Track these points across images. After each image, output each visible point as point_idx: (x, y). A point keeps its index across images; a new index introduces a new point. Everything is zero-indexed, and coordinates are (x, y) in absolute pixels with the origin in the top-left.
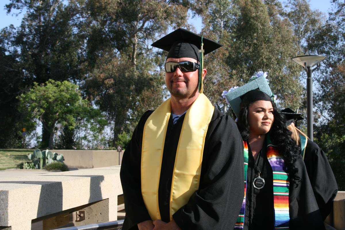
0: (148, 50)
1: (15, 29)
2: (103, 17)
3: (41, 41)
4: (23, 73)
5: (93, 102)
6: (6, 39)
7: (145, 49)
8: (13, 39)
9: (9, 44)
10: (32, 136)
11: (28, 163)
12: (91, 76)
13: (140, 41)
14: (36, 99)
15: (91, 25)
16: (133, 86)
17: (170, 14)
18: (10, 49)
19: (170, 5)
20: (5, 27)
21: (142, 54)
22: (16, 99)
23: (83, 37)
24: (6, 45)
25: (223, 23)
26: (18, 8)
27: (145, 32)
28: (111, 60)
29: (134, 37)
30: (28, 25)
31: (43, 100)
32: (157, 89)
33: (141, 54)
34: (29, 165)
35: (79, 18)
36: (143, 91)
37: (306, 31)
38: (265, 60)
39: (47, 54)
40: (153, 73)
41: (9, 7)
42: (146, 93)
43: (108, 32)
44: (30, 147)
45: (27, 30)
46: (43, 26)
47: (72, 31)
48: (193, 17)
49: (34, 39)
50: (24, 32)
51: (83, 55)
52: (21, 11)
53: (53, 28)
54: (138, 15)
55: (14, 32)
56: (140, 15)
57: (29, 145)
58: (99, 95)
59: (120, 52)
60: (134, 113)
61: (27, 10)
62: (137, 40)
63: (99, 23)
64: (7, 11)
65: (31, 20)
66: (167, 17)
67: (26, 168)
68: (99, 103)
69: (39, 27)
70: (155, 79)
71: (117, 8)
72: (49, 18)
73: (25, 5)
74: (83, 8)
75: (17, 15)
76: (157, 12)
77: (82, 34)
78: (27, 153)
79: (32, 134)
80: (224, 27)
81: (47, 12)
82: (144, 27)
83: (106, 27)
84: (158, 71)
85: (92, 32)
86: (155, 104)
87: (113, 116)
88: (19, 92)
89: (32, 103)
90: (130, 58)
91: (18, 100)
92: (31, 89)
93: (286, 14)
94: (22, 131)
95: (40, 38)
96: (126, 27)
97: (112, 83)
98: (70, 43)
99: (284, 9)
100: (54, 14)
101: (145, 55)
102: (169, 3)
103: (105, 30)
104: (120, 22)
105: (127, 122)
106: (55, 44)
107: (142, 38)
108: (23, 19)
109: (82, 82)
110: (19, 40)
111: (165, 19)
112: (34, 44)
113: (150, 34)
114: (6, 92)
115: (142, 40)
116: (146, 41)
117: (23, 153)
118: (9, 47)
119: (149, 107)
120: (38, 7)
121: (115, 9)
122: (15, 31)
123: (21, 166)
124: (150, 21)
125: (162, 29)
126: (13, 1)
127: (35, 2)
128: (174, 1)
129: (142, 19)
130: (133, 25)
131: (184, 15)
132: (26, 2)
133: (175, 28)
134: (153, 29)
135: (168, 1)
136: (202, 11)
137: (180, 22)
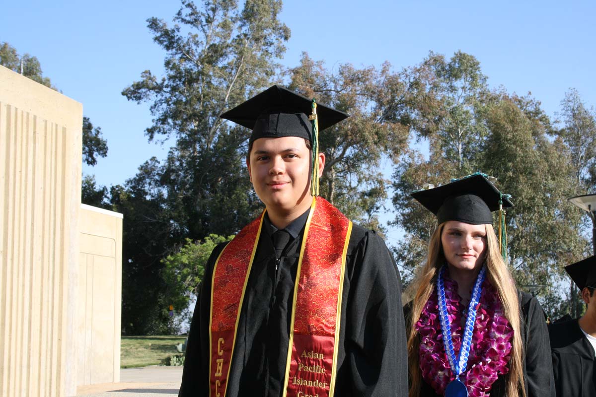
0: (351, 189)
1: (159, 163)
3: (196, 178)
4: (171, 225)
6: (147, 178)
7: (346, 187)
8: (157, 177)
9: (151, 185)
10: (183, 316)
11: (177, 357)
13: (341, 176)
14: (189, 262)
17: (384, 136)
18: (152, 191)
19: (383, 124)
21: (343, 194)
22: (160, 262)
24: (147, 186)
25: (463, 145)
26: (164, 133)
27: (346, 162)
29: (331, 170)
31: (199, 265)
33: (341, 194)
34: (179, 360)
37: (589, 156)
38: (526, 201)
39: (204, 197)
41: (151, 132)
44: (179, 333)
45: (178, 163)
46: (199, 158)
47: (240, 163)
48: (417, 141)
49: (185, 177)
50: (173, 166)
51: (257, 198)
52: (168, 136)
53: (214, 159)
54: (335, 138)
55: (157, 167)
56: (338, 139)
57: (178, 330)
61: (176, 136)
62: (334, 175)
64: (149, 138)
65: (183, 149)
66: (379, 142)
67: (175, 365)
69: (194, 158)
72: (207, 145)
73: (174, 128)
75: (162, 143)
76: (364, 133)
78: (176, 342)
79: (183, 314)
80: (463, 153)
81: (206, 138)
82: (345, 156)
84: (365, 220)
88: (165, 253)
89: (183, 269)
91: (163, 265)
92: (181, 249)
93: (556, 133)
94: (169, 310)
95: (194, 174)
98: (237, 181)
99: (553, 126)
100: (214, 139)
101: (347, 196)
102: (383, 118)
106: (217, 181)
107: (342, 171)
108: (171, 148)
110: (165, 179)
111: (376, 143)
112: (186, 184)
113: (353, 166)
114: (147, 253)
116: (348, 175)
117: (170, 343)
118: (152, 188)
120: (192, 129)
122: (159, 166)
123: (167, 362)
124: (354, 148)
125: (371, 158)
126: (156, 123)
127: (188, 123)
128: (388, 117)
129: (342, 143)
130: (329, 153)
131: (403, 137)
132: (175, 124)
133: (391, 156)
134: (358, 158)
135: (379, 117)
136: (431, 132)
137: (397, 147)
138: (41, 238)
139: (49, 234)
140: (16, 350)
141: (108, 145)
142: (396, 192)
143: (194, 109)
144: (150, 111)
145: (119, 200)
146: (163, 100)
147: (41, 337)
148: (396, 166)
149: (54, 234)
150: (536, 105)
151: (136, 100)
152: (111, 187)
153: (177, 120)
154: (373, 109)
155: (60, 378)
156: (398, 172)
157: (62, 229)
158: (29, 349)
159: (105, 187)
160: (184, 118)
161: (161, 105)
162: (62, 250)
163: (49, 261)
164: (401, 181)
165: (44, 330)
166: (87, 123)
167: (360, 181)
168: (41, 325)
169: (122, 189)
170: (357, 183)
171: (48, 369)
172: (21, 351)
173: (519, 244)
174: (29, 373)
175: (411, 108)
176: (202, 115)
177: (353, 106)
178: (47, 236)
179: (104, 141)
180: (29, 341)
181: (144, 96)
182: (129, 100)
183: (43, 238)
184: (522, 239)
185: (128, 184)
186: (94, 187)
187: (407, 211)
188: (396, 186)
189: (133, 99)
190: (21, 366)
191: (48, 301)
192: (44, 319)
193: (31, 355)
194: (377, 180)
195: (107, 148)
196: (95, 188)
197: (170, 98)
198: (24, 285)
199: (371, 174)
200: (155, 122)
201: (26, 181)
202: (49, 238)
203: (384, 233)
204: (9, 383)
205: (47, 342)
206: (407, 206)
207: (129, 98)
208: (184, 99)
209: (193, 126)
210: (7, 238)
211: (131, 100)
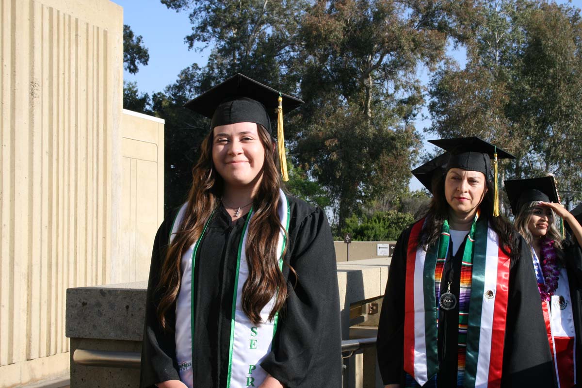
0: (388, 96)
1: (200, 69)
2: (323, 50)
5: (309, 172)
6: (187, 85)
7: (383, 94)
8: (197, 84)
9: (192, 92)
12: (306, 135)
13: (375, 83)
15: (306, 61)
16: (366, 148)
17: (420, 43)
19: (420, 30)
20: (186, 68)
21: (380, 101)
23: (295, 79)
24: (187, 92)
25: (500, 53)
26: (204, 40)
27: (384, 70)
28: (335, 111)
29: (368, 77)
30: (216, 63)
32: (402, 152)
33: (377, 101)
35: (289, 51)
36: (381, 155)
38: (564, 109)
40: (395, 130)
41: (190, 39)
42: (386, 158)
43: (330, 71)
45: (216, 71)
46: (238, 65)
47: (280, 70)
48: (455, 47)
50: (212, 73)
52: (208, 44)
53: (253, 67)
54: (373, 45)
55: (198, 74)
56: (376, 46)
58: (318, 162)
59: (348, 99)
60: (368, 187)
61: (215, 44)
62: (371, 83)
63: (317, 59)
64: (189, 45)
66: (415, 49)
68: (318, 173)
69: (233, 65)
70: (399, 138)
71: (342, 37)
72: (247, 53)
73: (213, 36)
74: (294, 38)
75: (201, 50)
76: (401, 41)
77: (292, 74)
80: (500, 60)
81: (245, 46)
82: (382, 63)
83: (327, 64)
84: (402, 127)
85: (308, 72)
86: (398, 174)
87: (337, 192)
90: (362, 108)
96: (358, 63)
97: (336, 145)
100: (253, 47)
101: (383, 103)
102: (419, 27)
103: (326, 68)
104: (348, 56)
105: (358, 201)
107: (379, 78)
108: (211, 56)
109: (294, 143)
110: (205, 85)
111: (413, 51)
113: (391, 73)
114: (188, 159)
115: (379, 81)
116: (386, 83)
118: (192, 95)
119: (390, 178)
120: (231, 39)
121: (340, 39)
122: (200, 72)
124: (391, 54)
125: (407, 65)
126: (196, 31)
127: (227, 31)
128: (425, 24)
129: (379, 51)
130: (366, 61)
131: (440, 44)
132: (214, 32)
133: (427, 64)
134: (395, 65)
135: (416, 24)
136: (467, 38)
137: (433, 54)
138: (85, 140)
139: (93, 136)
140: (63, 246)
141: (149, 53)
142: (432, 100)
143: (234, 16)
144: (189, 19)
145: (161, 107)
146: (202, 8)
147: (86, 234)
148: (432, 74)
149: (98, 135)
150: (575, 13)
151: (175, 8)
152: (153, 94)
153: (216, 28)
154: (410, 16)
155: (105, 274)
156: (435, 79)
157: (105, 130)
158: (76, 247)
159: (147, 94)
160: (224, 25)
161: (200, 13)
162: (105, 151)
163: (93, 162)
164: (438, 89)
165: (89, 228)
166: (128, 31)
167: (397, 88)
168: (86, 224)
169: (164, 96)
170: (394, 90)
171: (94, 266)
172: (68, 248)
173: (555, 149)
174: (76, 269)
175: (447, 14)
176: (241, 22)
177: (390, 12)
178: (90, 138)
179: (146, 50)
180: (76, 239)
181: (183, 4)
182: (168, 8)
183: (87, 139)
184: (558, 145)
185: (168, 90)
186: (137, 94)
187: (443, 118)
188: (432, 94)
189: (172, 8)
190: (68, 262)
191: (93, 201)
192: (89, 217)
193: (78, 252)
194: (414, 87)
195: (148, 55)
196: (137, 96)
197: (209, 5)
198: (69, 185)
199: (409, 81)
200: (195, 29)
201: (69, 83)
202: (93, 140)
203: (421, 140)
204: (57, 278)
205: (92, 240)
206: (443, 113)
207: (169, 6)
208: (223, 7)
209: (232, 33)
210: (52, 138)
211: (170, 8)
